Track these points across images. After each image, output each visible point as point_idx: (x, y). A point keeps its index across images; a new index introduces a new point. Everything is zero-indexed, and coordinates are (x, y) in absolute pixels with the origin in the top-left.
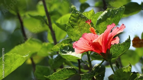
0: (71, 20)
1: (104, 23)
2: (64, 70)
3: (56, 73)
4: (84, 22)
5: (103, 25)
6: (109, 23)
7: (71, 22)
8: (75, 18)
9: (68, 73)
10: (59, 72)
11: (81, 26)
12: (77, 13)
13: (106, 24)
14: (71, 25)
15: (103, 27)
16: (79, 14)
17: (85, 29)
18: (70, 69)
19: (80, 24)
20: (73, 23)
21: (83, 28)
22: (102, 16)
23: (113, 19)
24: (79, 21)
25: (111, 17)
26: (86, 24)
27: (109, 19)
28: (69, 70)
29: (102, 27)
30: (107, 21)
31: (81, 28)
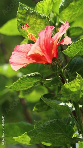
0: (19, 19)
1: (68, 10)
2: (24, 79)
3: (16, 83)
4: (34, 19)
5: (67, 13)
6: (74, 9)
7: (19, 20)
8: (23, 15)
9: (30, 82)
10: (19, 82)
11: (32, 24)
12: (24, 9)
13: (70, 11)
14: (21, 25)
15: (68, 15)
16: (26, 9)
17: (37, 27)
18: (31, 76)
19: (30, 21)
20: (23, 22)
21: (35, 26)
22: (63, 2)
23: (78, 2)
24: (28, 18)
25: (74, 1)
26: (37, 21)
27: (73, 4)
28: (30, 78)
29: (66, 16)
30: (70, 7)
31: (33, 27)
